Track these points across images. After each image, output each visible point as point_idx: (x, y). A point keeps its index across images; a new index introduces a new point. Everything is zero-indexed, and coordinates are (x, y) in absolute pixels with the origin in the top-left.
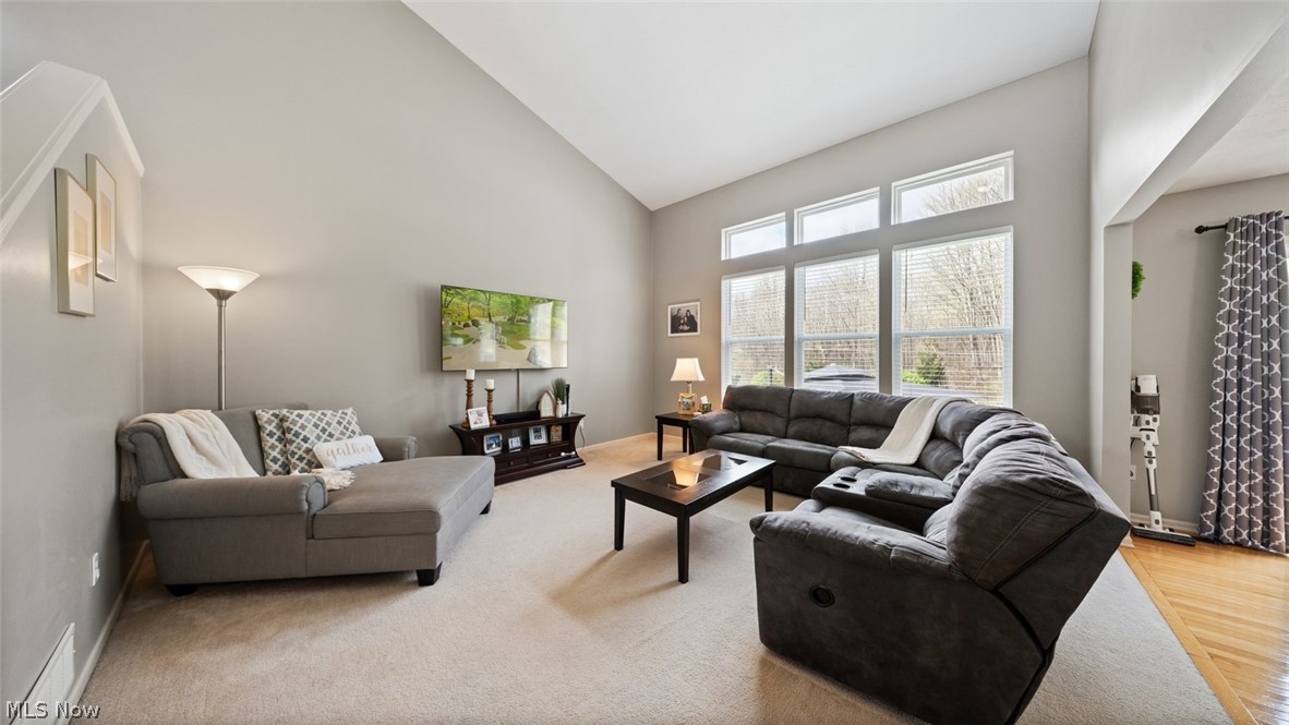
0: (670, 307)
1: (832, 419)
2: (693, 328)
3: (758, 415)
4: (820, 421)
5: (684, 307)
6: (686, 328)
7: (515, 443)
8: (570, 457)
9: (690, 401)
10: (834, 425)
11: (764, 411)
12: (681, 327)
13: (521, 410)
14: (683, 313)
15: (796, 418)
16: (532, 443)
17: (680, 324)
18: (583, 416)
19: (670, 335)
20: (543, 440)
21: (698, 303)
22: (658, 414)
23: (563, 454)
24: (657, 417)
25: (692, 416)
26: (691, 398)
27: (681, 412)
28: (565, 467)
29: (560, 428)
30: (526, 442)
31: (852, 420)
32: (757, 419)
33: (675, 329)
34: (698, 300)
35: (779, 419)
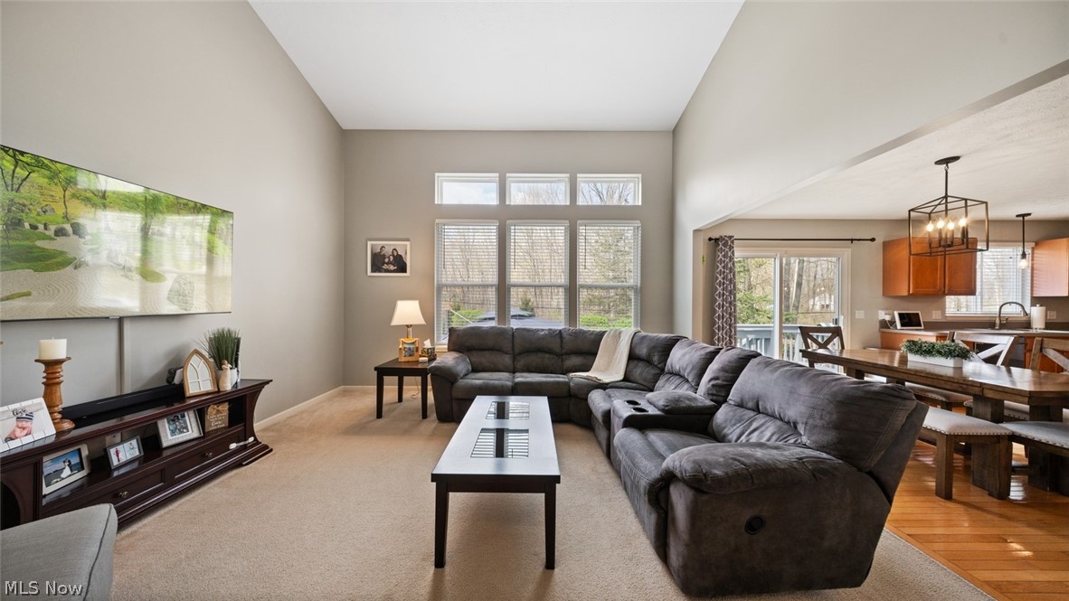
0: (369, 243)
1: (550, 352)
2: (402, 267)
3: (487, 354)
4: (540, 355)
5: (389, 246)
6: (392, 267)
7: (125, 452)
8: (245, 448)
9: (412, 346)
10: (551, 356)
11: (492, 349)
12: (385, 267)
13: (128, 390)
14: (388, 251)
15: (520, 354)
16: (165, 444)
17: (384, 263)
18: (268, 382)
19: (369, 273)
20: (192, 432)
21: (408, 243)
22: (377, 365)
23: (233, 446)
24: (376, 369)
25: (417, 362)
26: (413, 343)
27: (403, 359)
28: (239, 465)
29: (225, 408)
30: (151, 444)
31: (564, 351)
32: (485, 358)
33: (377, 267)
34: (408, 240)
35: (508, 356)
